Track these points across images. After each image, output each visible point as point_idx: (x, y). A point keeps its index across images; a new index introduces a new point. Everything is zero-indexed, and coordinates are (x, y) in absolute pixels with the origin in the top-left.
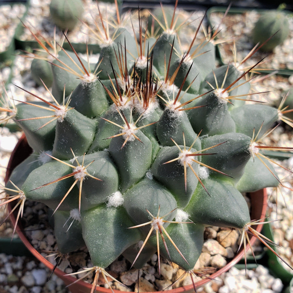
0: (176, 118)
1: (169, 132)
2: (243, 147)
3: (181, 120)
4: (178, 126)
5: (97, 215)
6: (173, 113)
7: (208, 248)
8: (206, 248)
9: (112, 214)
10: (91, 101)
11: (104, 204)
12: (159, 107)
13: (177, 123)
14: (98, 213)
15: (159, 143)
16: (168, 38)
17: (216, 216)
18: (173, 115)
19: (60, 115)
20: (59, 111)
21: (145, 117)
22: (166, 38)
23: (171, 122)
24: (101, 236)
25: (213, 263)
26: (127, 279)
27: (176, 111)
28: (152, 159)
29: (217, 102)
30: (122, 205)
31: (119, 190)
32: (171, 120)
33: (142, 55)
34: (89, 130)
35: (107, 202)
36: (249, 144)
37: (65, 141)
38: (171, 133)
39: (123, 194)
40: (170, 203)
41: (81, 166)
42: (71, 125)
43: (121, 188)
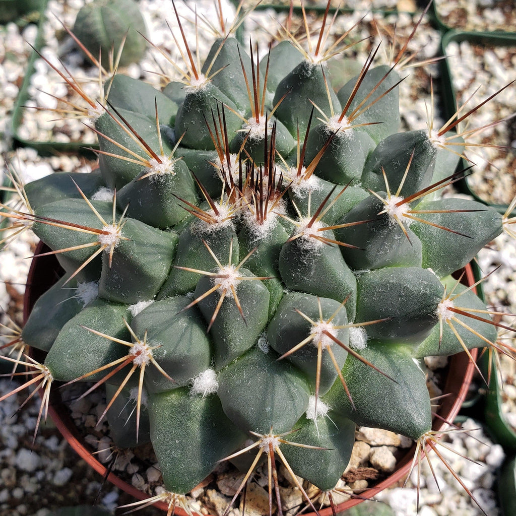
0: (312, 250)
1: (299, 270)
2: (425, 307)
3: (320, 253)
4: (315, 263)
5: (173, 406)
6: (307, 241)
8: (363, 435)
9: (198, 406)
10: (166, 204)
11: (186, 389)
13: (314, 257)
14: (176, 403)
15: (284, 285)
16: (310, 72)
18: (307, 246)
19: (107, 244)
21: (259, 238)
22: (307, 71)
23: (303, 255)
24: (180, 443)
25: (374, 461)
26: (228, 487)
28: (269, 313)
29: (387, 222)
30: (216, 393)
31: (211, 367)
32: (304, 252)
34: (161, 260)
35: (191, 386)
36: (437, 304)
37: (120, 279)
38: (303, 273)
39: (217, 373)
40: (294, 403)
41: (142, 343)
42: (127, 258)
43: (214, 363)
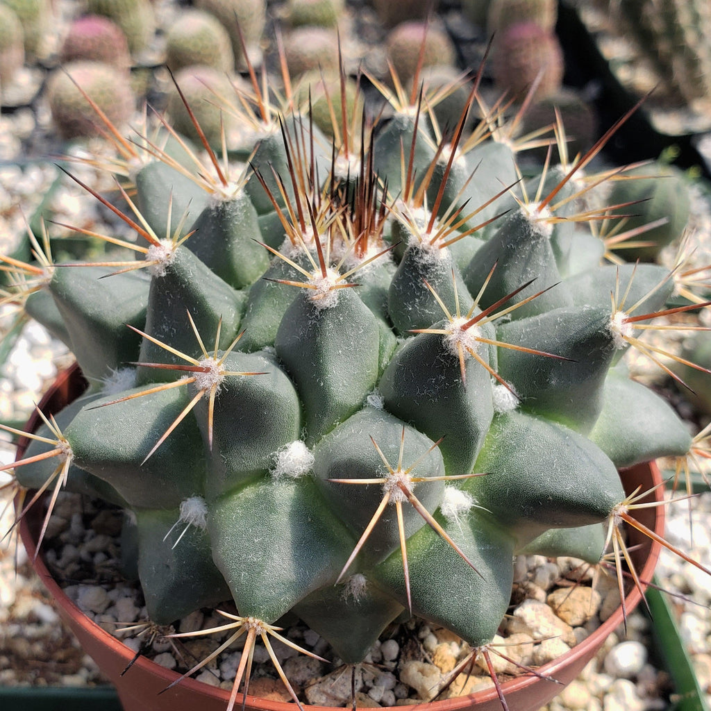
0: (433, 265)
1: (417, 300)
2: (594, 322)
3: (444, 270)
4: (438, 286)
5: (247, 500)
6: (427, 253)
7: (527, 619)
8: (521, 620)
9: (285, 494)
10: (232, 245)
11: (264, 475)
12: (391, 261)
13: (437, 277)
14: (252, 496)
15: (396, 333)
16: (405, 125)
17: (542, 491)
18: (427, 259)
19: (160, 258)
20: (158, 248)
21: (360, 275)
22: (402, 124)
23: (421, 275)
24: (261, 543)
25: (542, 656)
26: (324, 692)
27: (432, 247)
28: (380, 368)
29: (527, 232)
30: (311, 471)
31: (302, 440)
32: (421, 270)
33: (349, 153)
34: (228, 303)
35: (273, 468)
36: (609, 316)
37: (171, 330)
38: (422, 304)
39: (311, 448)
41: (210, 359)
42: (185, 283)
43: (305, 435)
